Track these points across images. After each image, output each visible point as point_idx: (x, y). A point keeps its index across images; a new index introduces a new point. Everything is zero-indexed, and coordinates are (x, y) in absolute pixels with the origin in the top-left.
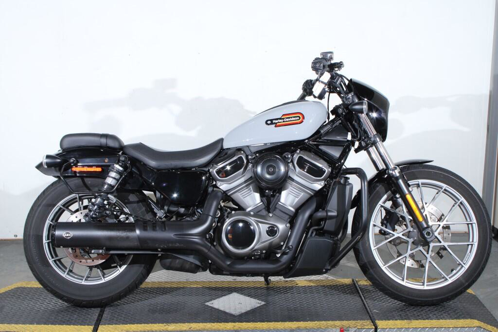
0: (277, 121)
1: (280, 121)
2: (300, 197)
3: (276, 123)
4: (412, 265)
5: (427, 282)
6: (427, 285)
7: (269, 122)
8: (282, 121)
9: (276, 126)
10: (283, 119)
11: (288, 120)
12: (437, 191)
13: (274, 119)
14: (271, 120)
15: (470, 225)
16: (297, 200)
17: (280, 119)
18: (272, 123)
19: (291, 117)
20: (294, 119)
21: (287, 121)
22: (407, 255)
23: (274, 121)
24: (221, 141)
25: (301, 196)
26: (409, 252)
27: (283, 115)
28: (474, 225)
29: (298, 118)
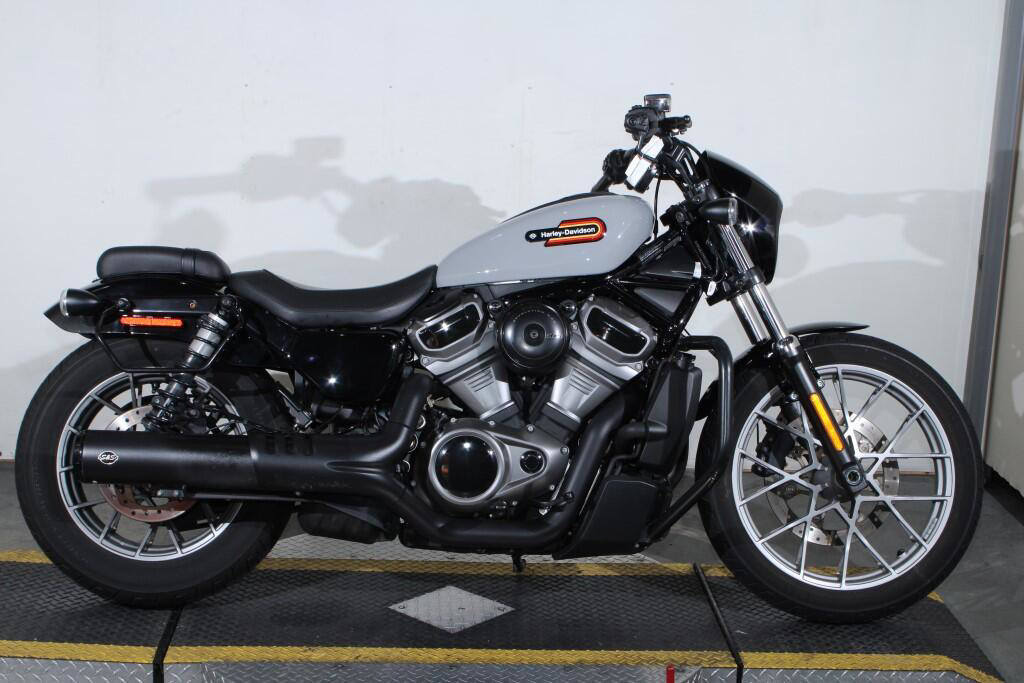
0: (549, 235)
1: (556, 234)
2: (591, 393)
3: (547, 239)
4: (818, 539)
5: (847, 576)
6: (847, 582)
7: (533, 236)
8: (560, 234)
9: (546, 245)
10: (563, 230)
11: (572, 232)
12: (874, 388)
13: (543, 231)
14: (538, 232)
15: (939, 462)
16: (585, 398)
17: (556, 230)
18: (539, 239)
19: (580, 228)
20: (585, 231)
21: (570, 235)
22: (808, 518)
23: (543, 235)
24: (432, 271)
25: (595, 390)
26: (813, 513)
27: (563, 222)
28: (947, 460)
29: (593, 229)
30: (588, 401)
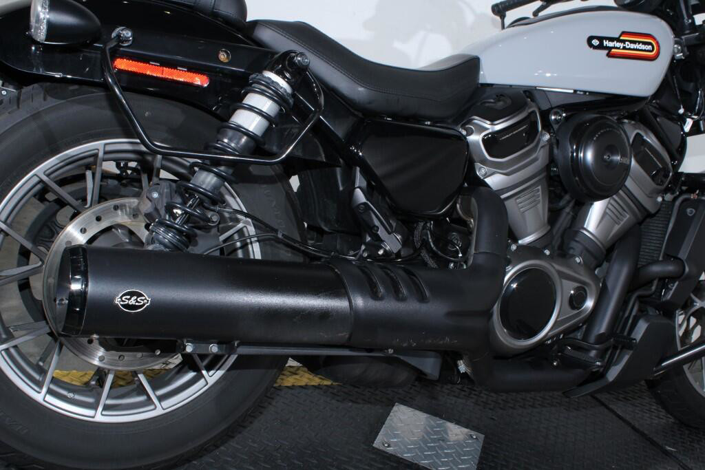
0: (611, 44)
1: (618, 45)
2: (622, 223)
3: (610, 49)
7: (596, 42)
8: (621, 45)
9: (610, 55)
10: (624, 41)
11: (632, 46)
13: (607, 38)
14: (601, 39)
16: (617, 228)
17: (618, 40)
18: (601, 47)
19: (639, 42)
20: (643, 47)
21: (630, 49)
23: (606, 43)
25: (625, 219)
27: (624, 33)
29: (649, 47)
30: (619, 229)
